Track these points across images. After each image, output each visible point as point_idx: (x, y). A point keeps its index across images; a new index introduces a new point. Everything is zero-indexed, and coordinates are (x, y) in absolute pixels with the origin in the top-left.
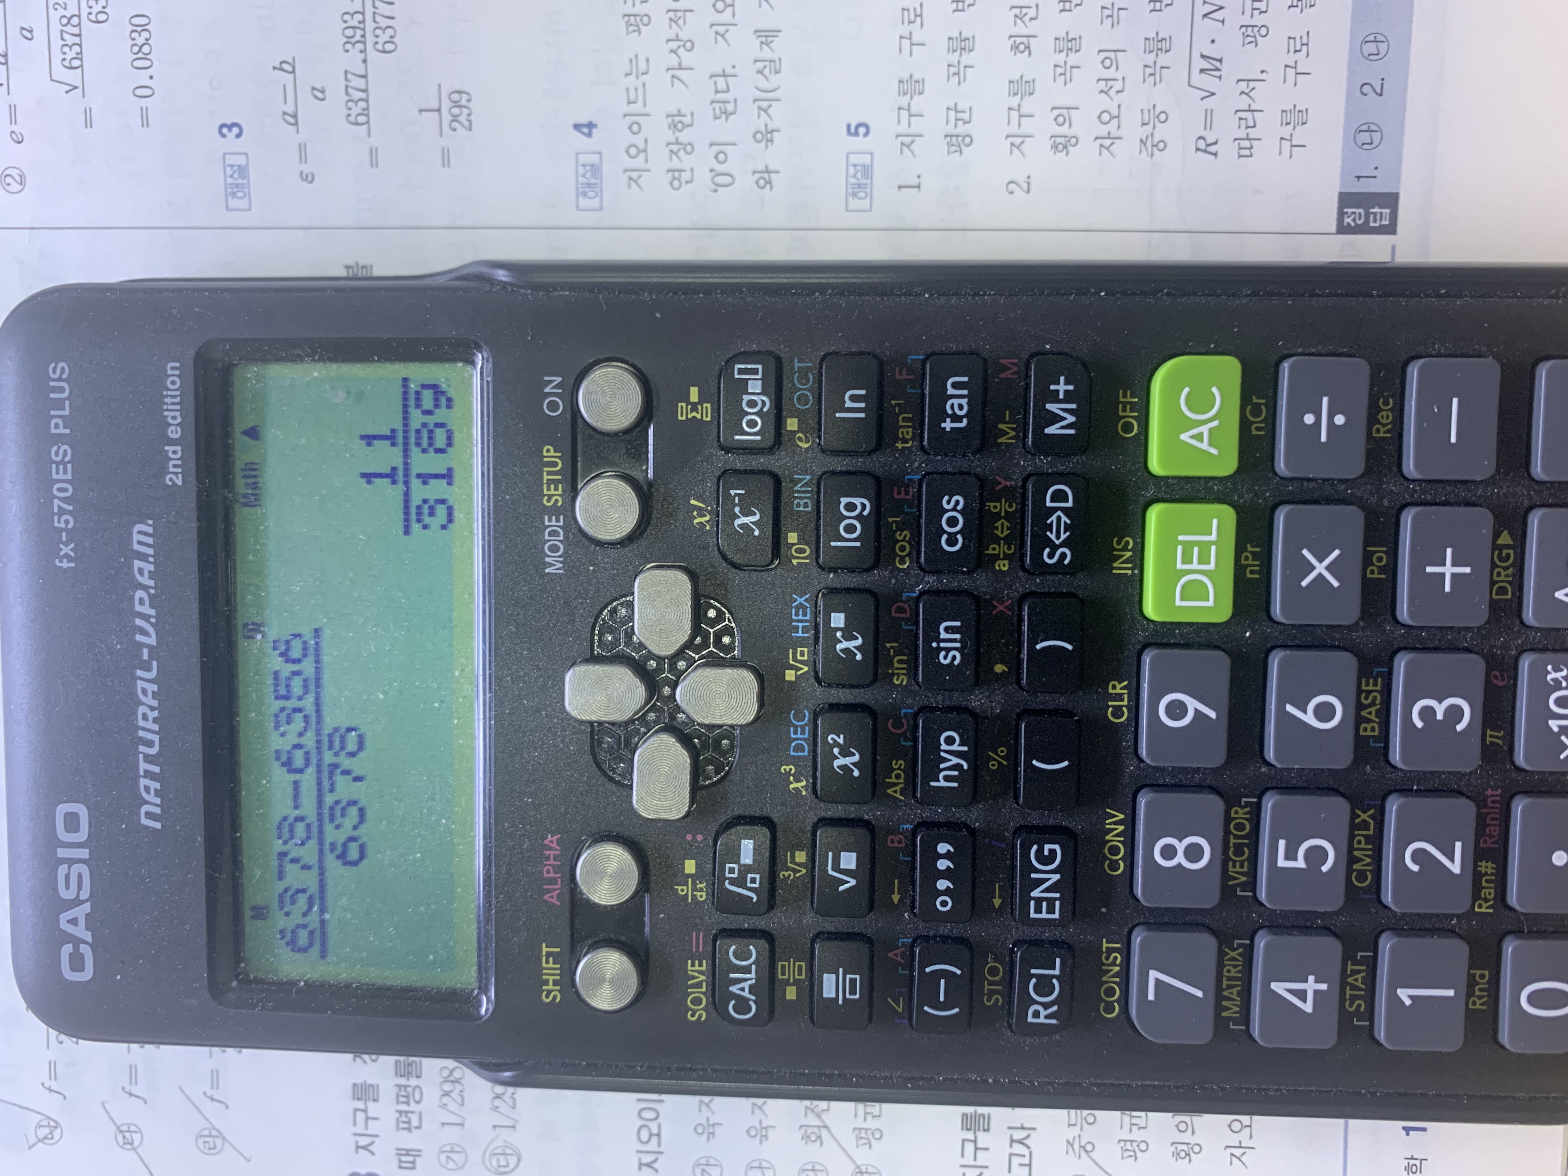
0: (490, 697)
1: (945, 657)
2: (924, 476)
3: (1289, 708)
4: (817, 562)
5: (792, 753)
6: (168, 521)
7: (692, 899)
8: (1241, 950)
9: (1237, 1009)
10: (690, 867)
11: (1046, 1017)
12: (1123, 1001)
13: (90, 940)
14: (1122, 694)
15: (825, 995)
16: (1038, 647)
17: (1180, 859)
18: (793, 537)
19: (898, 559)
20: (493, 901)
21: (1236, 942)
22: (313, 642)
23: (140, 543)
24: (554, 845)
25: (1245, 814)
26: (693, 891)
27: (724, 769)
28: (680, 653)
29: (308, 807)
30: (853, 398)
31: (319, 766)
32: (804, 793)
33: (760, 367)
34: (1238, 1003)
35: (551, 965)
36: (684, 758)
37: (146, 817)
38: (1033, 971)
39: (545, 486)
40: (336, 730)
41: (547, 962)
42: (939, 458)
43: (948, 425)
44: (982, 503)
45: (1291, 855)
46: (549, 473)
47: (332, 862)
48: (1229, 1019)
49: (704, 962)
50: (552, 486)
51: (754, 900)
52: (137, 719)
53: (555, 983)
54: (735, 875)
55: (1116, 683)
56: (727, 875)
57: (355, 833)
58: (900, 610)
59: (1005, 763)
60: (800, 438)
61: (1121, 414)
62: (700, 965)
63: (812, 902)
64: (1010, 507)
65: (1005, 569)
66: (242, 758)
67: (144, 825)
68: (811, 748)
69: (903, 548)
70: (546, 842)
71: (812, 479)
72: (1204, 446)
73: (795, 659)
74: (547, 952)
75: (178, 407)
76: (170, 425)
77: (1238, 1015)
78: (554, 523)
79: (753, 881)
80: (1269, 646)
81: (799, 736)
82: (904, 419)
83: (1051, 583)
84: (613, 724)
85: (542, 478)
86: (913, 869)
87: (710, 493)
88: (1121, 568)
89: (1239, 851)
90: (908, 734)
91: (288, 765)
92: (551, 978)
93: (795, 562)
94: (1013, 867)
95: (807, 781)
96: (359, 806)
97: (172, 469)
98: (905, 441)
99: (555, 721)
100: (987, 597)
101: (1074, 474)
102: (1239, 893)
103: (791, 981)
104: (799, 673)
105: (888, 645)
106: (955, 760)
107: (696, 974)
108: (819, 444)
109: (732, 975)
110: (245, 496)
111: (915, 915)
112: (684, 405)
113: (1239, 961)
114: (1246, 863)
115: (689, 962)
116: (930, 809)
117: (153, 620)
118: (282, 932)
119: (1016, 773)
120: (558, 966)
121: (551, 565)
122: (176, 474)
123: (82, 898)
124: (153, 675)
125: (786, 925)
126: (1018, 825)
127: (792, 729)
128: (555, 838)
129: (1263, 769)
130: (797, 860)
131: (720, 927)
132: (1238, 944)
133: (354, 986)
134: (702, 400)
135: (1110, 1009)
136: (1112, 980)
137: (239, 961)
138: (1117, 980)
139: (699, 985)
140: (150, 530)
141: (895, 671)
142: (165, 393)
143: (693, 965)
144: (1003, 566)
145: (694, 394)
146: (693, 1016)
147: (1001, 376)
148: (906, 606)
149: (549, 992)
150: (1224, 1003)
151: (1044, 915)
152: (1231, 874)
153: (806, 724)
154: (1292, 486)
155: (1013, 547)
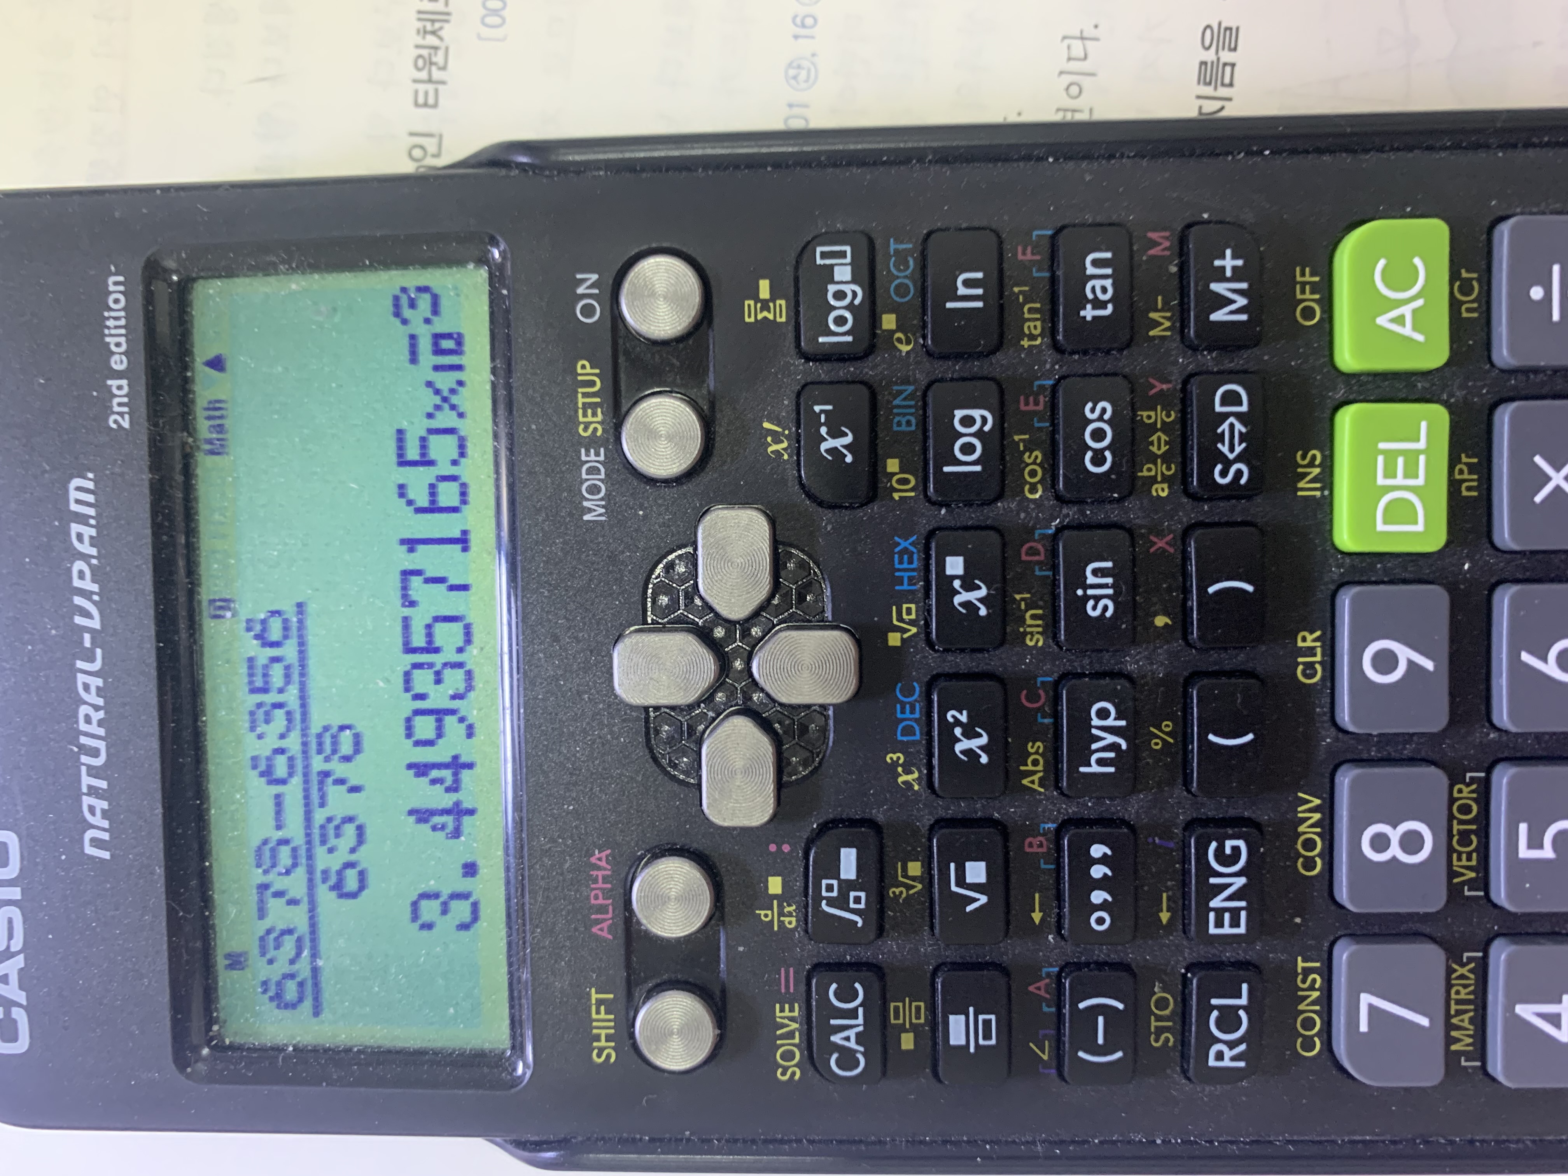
0: (518, 680)
1: (1094, 608)
2: (1059, 381)
3: (1525, 657)
4: (926, 495)
5: (900, 738)
6: (112, 474)
7: (779, 926)
8: (1472, 965)
9: (1470, 1040)
10: (775, 885)
11: (1233, 1059)
12: (1325, 1036)
13: (24, 1003)
14: (1314, 648)
15: (952, 1042)
16: (1211, 590)
17: (1395, 850)
18: (893, 465)
19: (1027, 487)
20: (528, 937)
21: (1466, 955)
22: (295, 619)
23: (78, 502)
24: (603, 864)
25: (1472, 792)
26: (779, 916)
27: (813, 761)
28: (756, 614)
29: (294, 828)
30: (967, 283)
31: (306, 775)
32: (916, 787)
33: (848, 249)
34: (1471, 1033)
35: (602, 1016)
36: (764, 745)
37: (91, 846)
38: (1214, 1002)
39: (580, 412)
40: (326, 728)
41: (598, 1012)
42: (1076, 357)
43: (1088, 313)
44: (1134, 411)
45: (1535, 842)
46: (585, 395)
47: (325, 896)
48: (1459, 1053)
49: (796, 1005)
50: (589, 411)
51: (860, 925)
52: (77, 722)
53: (608, 1038)
54: (835, 894)
55: (1306, 634)
56: (824, 893)
57: (353, 858)
58: (1033, 552)
59: (1171, 741)
60: (899, 340)
61: (1299, 296)
62: (792, 1010)
63: (932, 927)
64: (1168, 416)
65: (1164, 494)
66: (211, 768)
67: (87, 855)
68: (925, 730)
69: (1033, 474)
70: (593, 860)
71: (916, 390)
72: (1407, 330)
73: (900, 619)
74: (597, 999)
75: (123, 331)
76: (113, 353)
77: (1471, 1048)
78: (593, 457)
79: (857, 900)
80: (1493, 580)
81: (908, 715)
82: (1030, 310)
83: (1221, 510)
84: (673, 708)
85: (577, 403)
86: (1059, 879)
87: (788, 412)
88: (1307, 489)
89: (1465, 840)
90: (1046, 709)
91: (268, 774)
92: (603, 1033)
93: (896, 496)
94: (1186, 872)
95: (920, 772)
96: (357, 823)
97: (116, 409)
98: (1032, 337)
99: (601, 706)
100: (1143, 531)
101: (1245, 372)
102: (1467, 893)
103: (908, 1026)
104: (905, 636)
105: (1018, 597)
106: (1111, 739)
107: (786, 1021)
108: (924, 346)
109: (833, 1022)
110: (210, 442)
111: (1062, 937)
112: (752, 303)
113: (1468, 978)
114: (1474, 855)
115: (778, 1006)
116: (1078, 803)
117: (96, 598)
118: (265, 983)
119: (1186, 753)
120: (612, 1017)
121: (590, 510)
122: (121, 414)
123: (13, 949)
124: (97, 665)
125: (899, 955)
126: (1189, 818)
127: (898, 706)
128: (604, 854)
129: (1492, 736)
130: (911, 873)
131: (815, 961)
132: (1468, 958)
133: (356, 1049)
134: (775, 295)
135: (1309, 1045)
136: (1309, 1008)
137: (211, 1021)
138: (1317, 1008)
139: (790, 1035)
140: (90, 485)
141: (1028, 630)
142: (106, 314)
143: (782, 1010)
144: (1162, 491)
145: (764, 288)
146: (783, 1074)
147: (1152, 252)
148: (1040, 547)
149: (601, 1050)
150: (1454, 1034)
151: (1227, 930)
152: (1455, 868)
153: (916, 701)
154: (1515, 379)
155: (1173, 466)
